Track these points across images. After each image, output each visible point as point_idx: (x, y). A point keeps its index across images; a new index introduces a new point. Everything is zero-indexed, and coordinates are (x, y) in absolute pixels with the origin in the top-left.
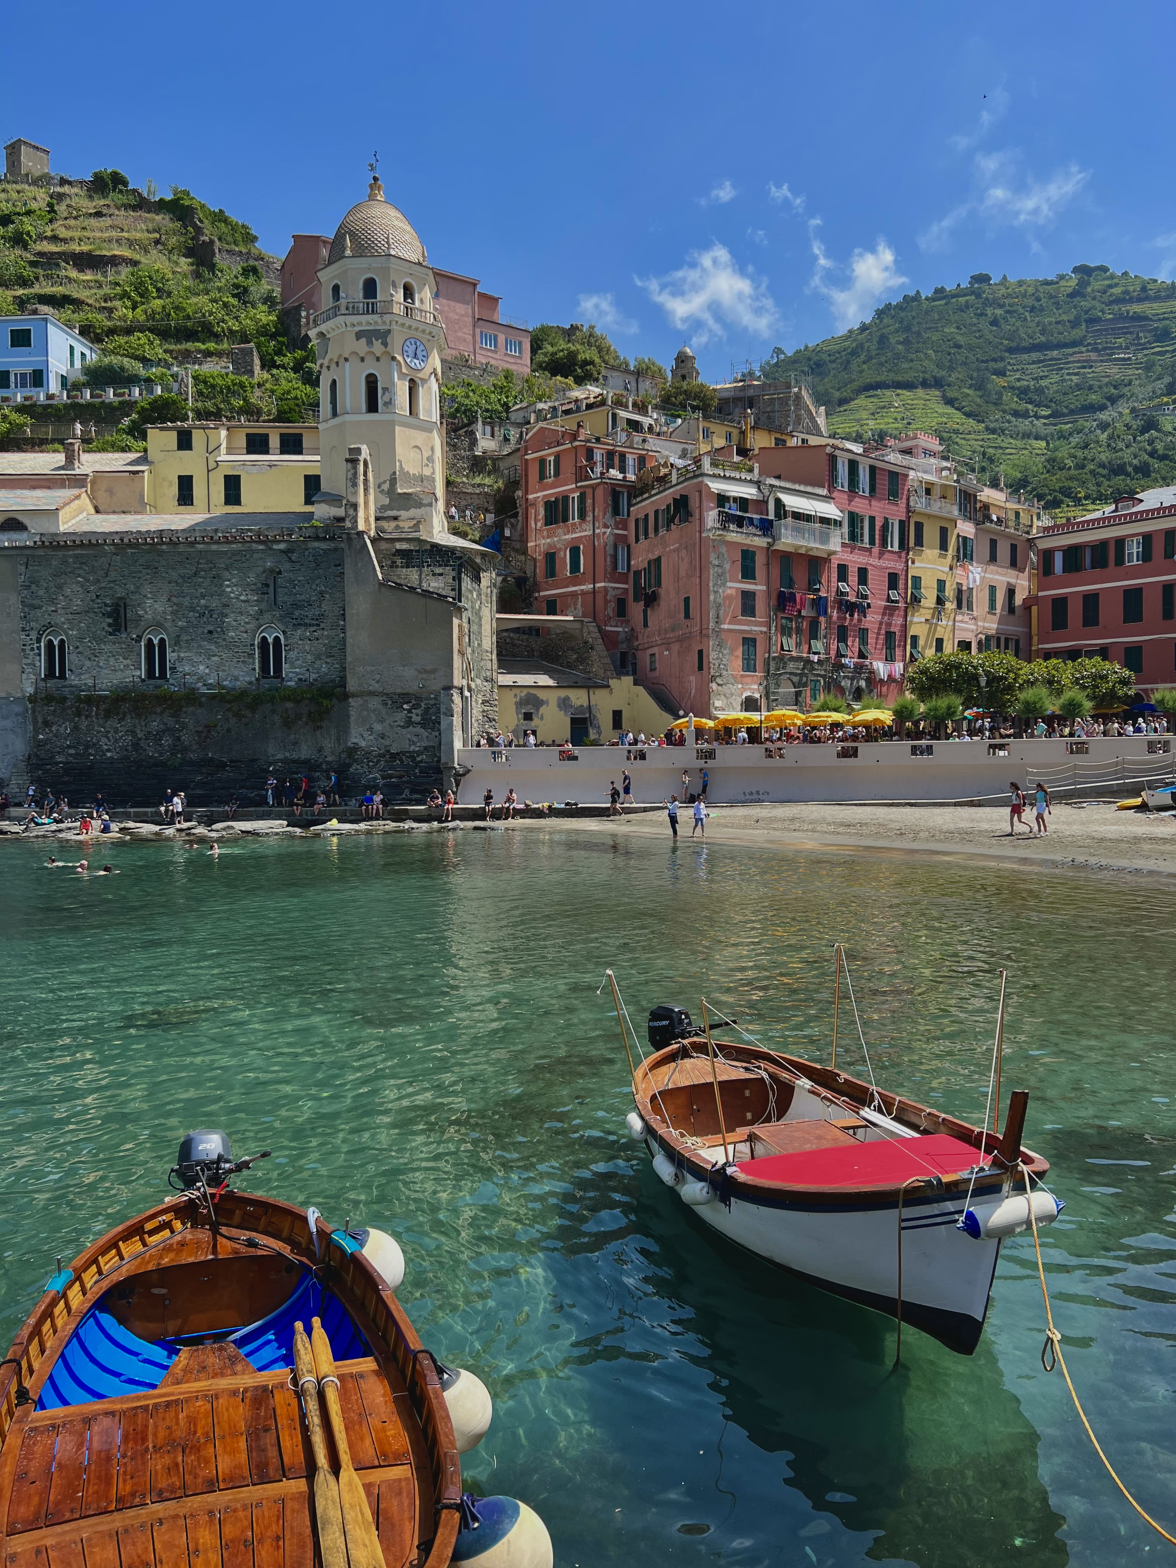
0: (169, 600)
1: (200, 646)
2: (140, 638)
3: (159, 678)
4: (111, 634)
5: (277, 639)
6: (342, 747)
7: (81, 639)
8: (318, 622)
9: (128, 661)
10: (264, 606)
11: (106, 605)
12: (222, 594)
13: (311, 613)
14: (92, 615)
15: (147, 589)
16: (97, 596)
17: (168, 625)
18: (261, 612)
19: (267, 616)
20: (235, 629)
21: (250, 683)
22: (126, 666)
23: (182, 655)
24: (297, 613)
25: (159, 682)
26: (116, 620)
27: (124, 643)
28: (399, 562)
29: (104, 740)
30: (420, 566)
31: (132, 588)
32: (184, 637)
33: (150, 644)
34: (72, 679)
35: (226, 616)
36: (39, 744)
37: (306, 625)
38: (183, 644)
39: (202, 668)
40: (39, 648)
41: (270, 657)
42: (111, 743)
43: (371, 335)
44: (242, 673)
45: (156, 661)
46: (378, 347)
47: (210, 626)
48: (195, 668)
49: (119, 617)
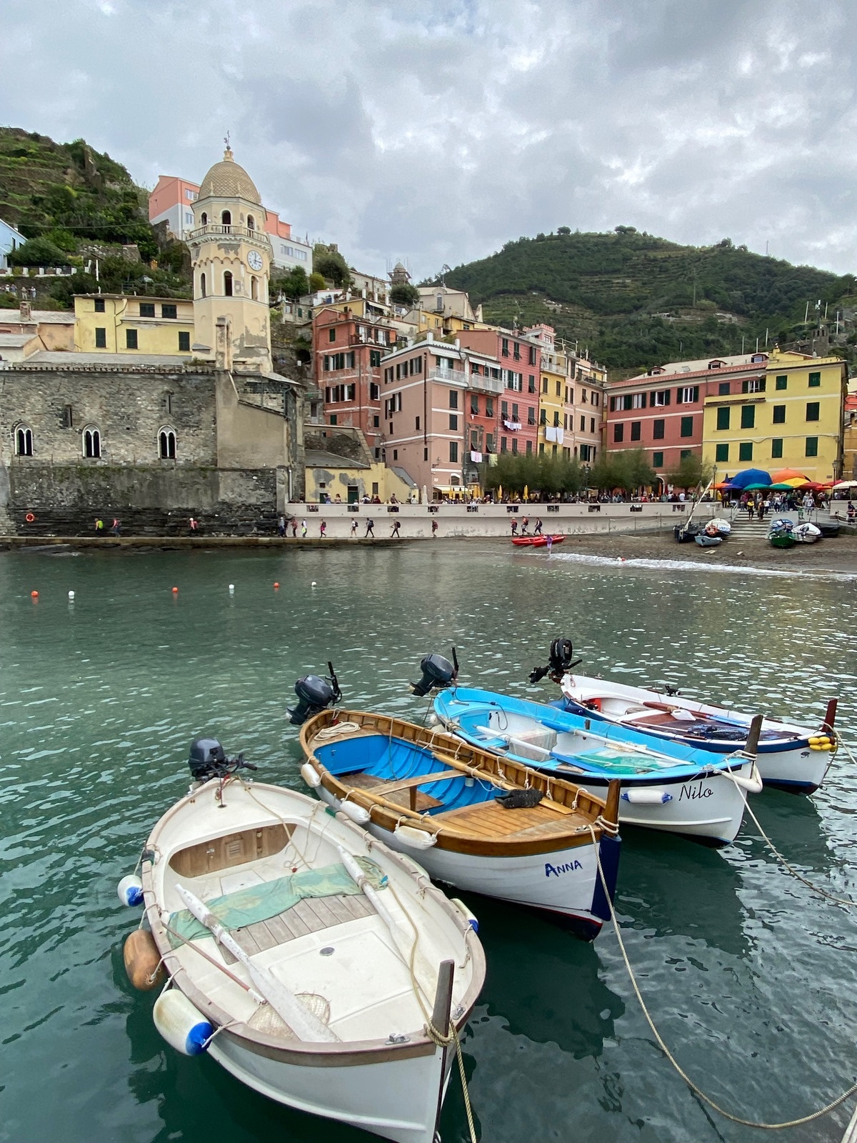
0: (101, 408)
1: (122, 437)
2: (81, 430)
3: (95, 456)
4: (61, 428)
5: (171, 435)
6: (215, 500)
7: (42, 431)
8: (198, 425)
9: (73, 446)
10: (163, 413)
11: (59, 410)
12: (136, 405)
13: (193, 419)
14: (49, 416)
15: (86, 400)
16: (52, 404)
17: (100, 423)
18: (161, 417)
19: (165, 420)
20: (144, 428)
21: (154, 461)
22: (73, 449)
23: (110, 442)
24: (184, 419)
25: (95, 459)
26: (65, 419)
27: (71, 434)
28: (248, 389)
29: (59, 495)
30: (262, 393)
31: (76, 399)
32: (111, 432)
33: (88, 434)
34: (36, 456)
35: (138, 419)
36: (15, 496)
37: (190, 426)
38: (110, 436)
39: (123, 451)
40: (13, 436)
41: (168, 445)
42: (64, 497)
43: (228, 247)
44: (149, 455)
45: (92, 445)
46: (232, 255)
47: (128, 425)
48: (119, 451)
49: (67, 417)
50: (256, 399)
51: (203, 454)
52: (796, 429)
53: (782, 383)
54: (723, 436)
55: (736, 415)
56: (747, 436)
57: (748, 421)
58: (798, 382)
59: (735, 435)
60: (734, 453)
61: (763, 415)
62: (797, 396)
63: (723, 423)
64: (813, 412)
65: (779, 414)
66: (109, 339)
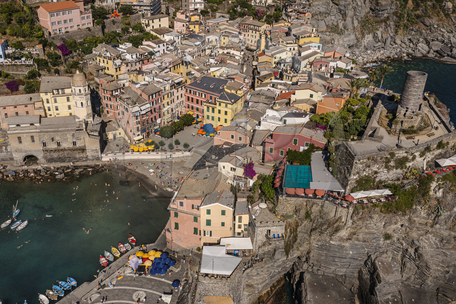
0: (60, 137)
1: (65, 143)
2: (56, 142)
5: (75, 141)
6: (86, 155)
7: (48, 142)
11: (51, 138)
12: (67, 136)
13: (79, 138)
14: (49, 139)
15: (56, 136)
17: (60, 140)
19: (73, 139)
20: (69, 140)
22: (55, 145)
23: (62, 143)
24: (77, 138)
25: (60, 147)
27: (54, 142)
28: (90, 132)
31: (54, 136)
34: (48, 147)
36: (45, 156)
37: (79, 140)
40: (42, 143)
41: (74, 143)
42: (55, 155)
43: (81, 98)
44: (71, 146)
45: (59, 144)
46: (82, 99)
47: (66, 140)
48: (65, 145)
49: (53, 139)
50: (92, 133)
51: (83, 145)
52: (223, 116)
53: (220, 105)
54: (208, 113)
55: (211, 109)
56: (213, 115)
57: (213, 111)
58: (223, 105)
59: (210, 114)
60: (210, 118)
61: (216, 111)
62: (223, 108)
63: (208, 111)
64: (226, 113)
65: (219, 112)
66: (50, 101)
